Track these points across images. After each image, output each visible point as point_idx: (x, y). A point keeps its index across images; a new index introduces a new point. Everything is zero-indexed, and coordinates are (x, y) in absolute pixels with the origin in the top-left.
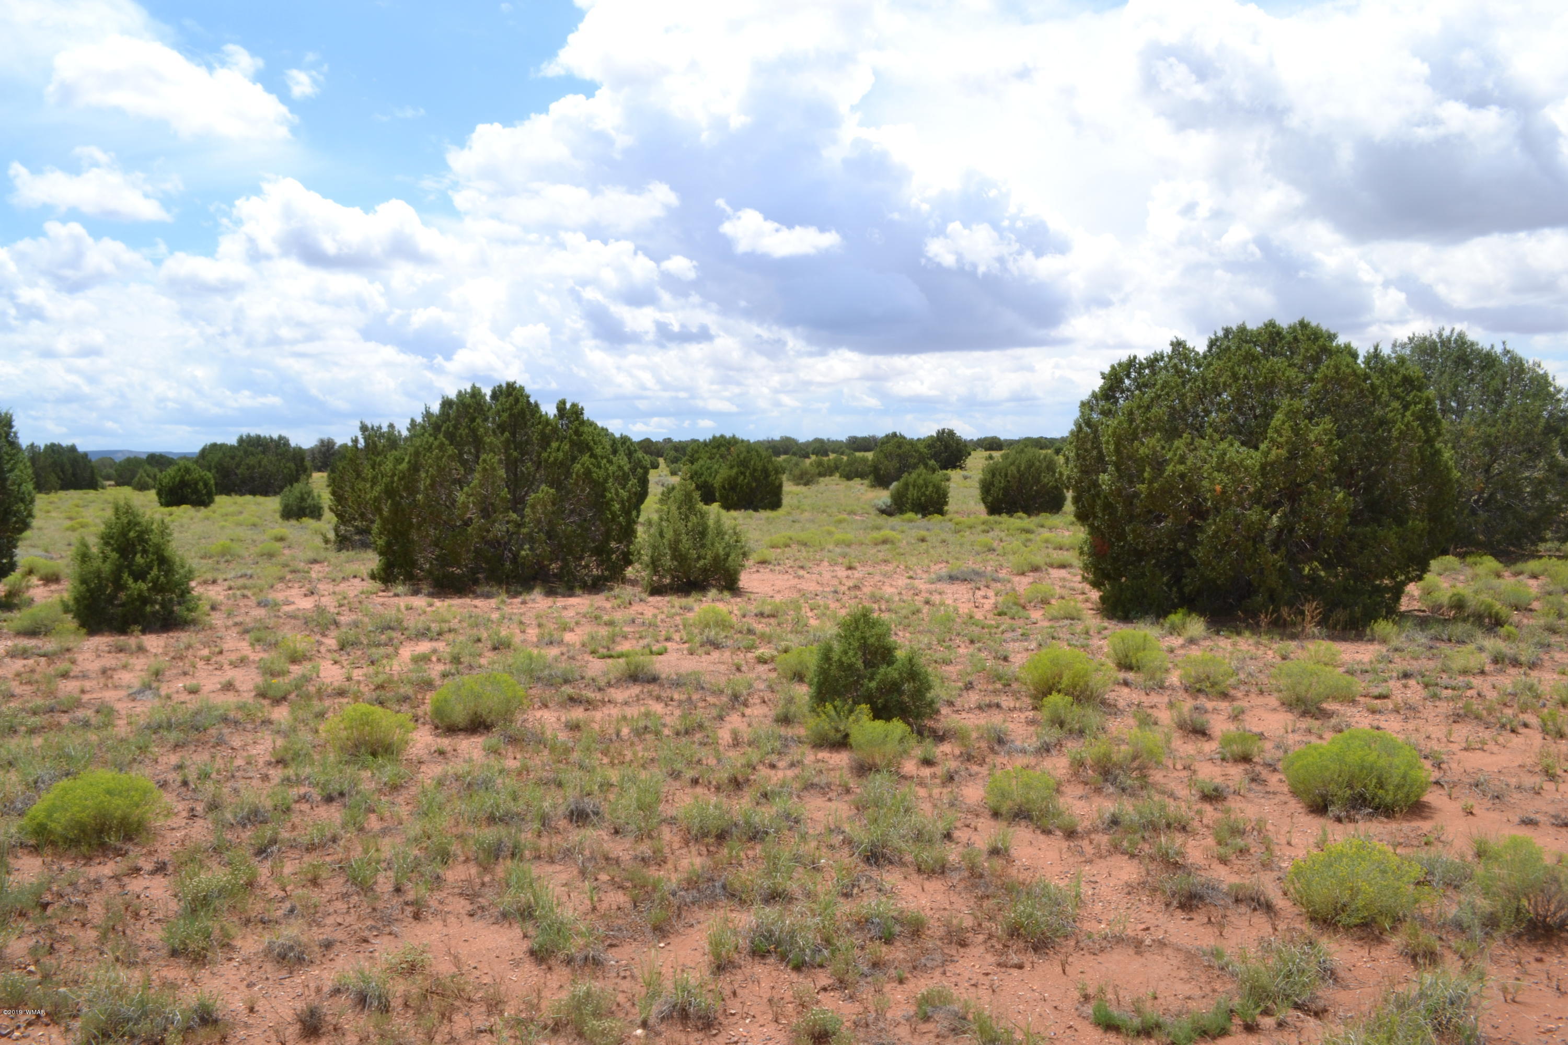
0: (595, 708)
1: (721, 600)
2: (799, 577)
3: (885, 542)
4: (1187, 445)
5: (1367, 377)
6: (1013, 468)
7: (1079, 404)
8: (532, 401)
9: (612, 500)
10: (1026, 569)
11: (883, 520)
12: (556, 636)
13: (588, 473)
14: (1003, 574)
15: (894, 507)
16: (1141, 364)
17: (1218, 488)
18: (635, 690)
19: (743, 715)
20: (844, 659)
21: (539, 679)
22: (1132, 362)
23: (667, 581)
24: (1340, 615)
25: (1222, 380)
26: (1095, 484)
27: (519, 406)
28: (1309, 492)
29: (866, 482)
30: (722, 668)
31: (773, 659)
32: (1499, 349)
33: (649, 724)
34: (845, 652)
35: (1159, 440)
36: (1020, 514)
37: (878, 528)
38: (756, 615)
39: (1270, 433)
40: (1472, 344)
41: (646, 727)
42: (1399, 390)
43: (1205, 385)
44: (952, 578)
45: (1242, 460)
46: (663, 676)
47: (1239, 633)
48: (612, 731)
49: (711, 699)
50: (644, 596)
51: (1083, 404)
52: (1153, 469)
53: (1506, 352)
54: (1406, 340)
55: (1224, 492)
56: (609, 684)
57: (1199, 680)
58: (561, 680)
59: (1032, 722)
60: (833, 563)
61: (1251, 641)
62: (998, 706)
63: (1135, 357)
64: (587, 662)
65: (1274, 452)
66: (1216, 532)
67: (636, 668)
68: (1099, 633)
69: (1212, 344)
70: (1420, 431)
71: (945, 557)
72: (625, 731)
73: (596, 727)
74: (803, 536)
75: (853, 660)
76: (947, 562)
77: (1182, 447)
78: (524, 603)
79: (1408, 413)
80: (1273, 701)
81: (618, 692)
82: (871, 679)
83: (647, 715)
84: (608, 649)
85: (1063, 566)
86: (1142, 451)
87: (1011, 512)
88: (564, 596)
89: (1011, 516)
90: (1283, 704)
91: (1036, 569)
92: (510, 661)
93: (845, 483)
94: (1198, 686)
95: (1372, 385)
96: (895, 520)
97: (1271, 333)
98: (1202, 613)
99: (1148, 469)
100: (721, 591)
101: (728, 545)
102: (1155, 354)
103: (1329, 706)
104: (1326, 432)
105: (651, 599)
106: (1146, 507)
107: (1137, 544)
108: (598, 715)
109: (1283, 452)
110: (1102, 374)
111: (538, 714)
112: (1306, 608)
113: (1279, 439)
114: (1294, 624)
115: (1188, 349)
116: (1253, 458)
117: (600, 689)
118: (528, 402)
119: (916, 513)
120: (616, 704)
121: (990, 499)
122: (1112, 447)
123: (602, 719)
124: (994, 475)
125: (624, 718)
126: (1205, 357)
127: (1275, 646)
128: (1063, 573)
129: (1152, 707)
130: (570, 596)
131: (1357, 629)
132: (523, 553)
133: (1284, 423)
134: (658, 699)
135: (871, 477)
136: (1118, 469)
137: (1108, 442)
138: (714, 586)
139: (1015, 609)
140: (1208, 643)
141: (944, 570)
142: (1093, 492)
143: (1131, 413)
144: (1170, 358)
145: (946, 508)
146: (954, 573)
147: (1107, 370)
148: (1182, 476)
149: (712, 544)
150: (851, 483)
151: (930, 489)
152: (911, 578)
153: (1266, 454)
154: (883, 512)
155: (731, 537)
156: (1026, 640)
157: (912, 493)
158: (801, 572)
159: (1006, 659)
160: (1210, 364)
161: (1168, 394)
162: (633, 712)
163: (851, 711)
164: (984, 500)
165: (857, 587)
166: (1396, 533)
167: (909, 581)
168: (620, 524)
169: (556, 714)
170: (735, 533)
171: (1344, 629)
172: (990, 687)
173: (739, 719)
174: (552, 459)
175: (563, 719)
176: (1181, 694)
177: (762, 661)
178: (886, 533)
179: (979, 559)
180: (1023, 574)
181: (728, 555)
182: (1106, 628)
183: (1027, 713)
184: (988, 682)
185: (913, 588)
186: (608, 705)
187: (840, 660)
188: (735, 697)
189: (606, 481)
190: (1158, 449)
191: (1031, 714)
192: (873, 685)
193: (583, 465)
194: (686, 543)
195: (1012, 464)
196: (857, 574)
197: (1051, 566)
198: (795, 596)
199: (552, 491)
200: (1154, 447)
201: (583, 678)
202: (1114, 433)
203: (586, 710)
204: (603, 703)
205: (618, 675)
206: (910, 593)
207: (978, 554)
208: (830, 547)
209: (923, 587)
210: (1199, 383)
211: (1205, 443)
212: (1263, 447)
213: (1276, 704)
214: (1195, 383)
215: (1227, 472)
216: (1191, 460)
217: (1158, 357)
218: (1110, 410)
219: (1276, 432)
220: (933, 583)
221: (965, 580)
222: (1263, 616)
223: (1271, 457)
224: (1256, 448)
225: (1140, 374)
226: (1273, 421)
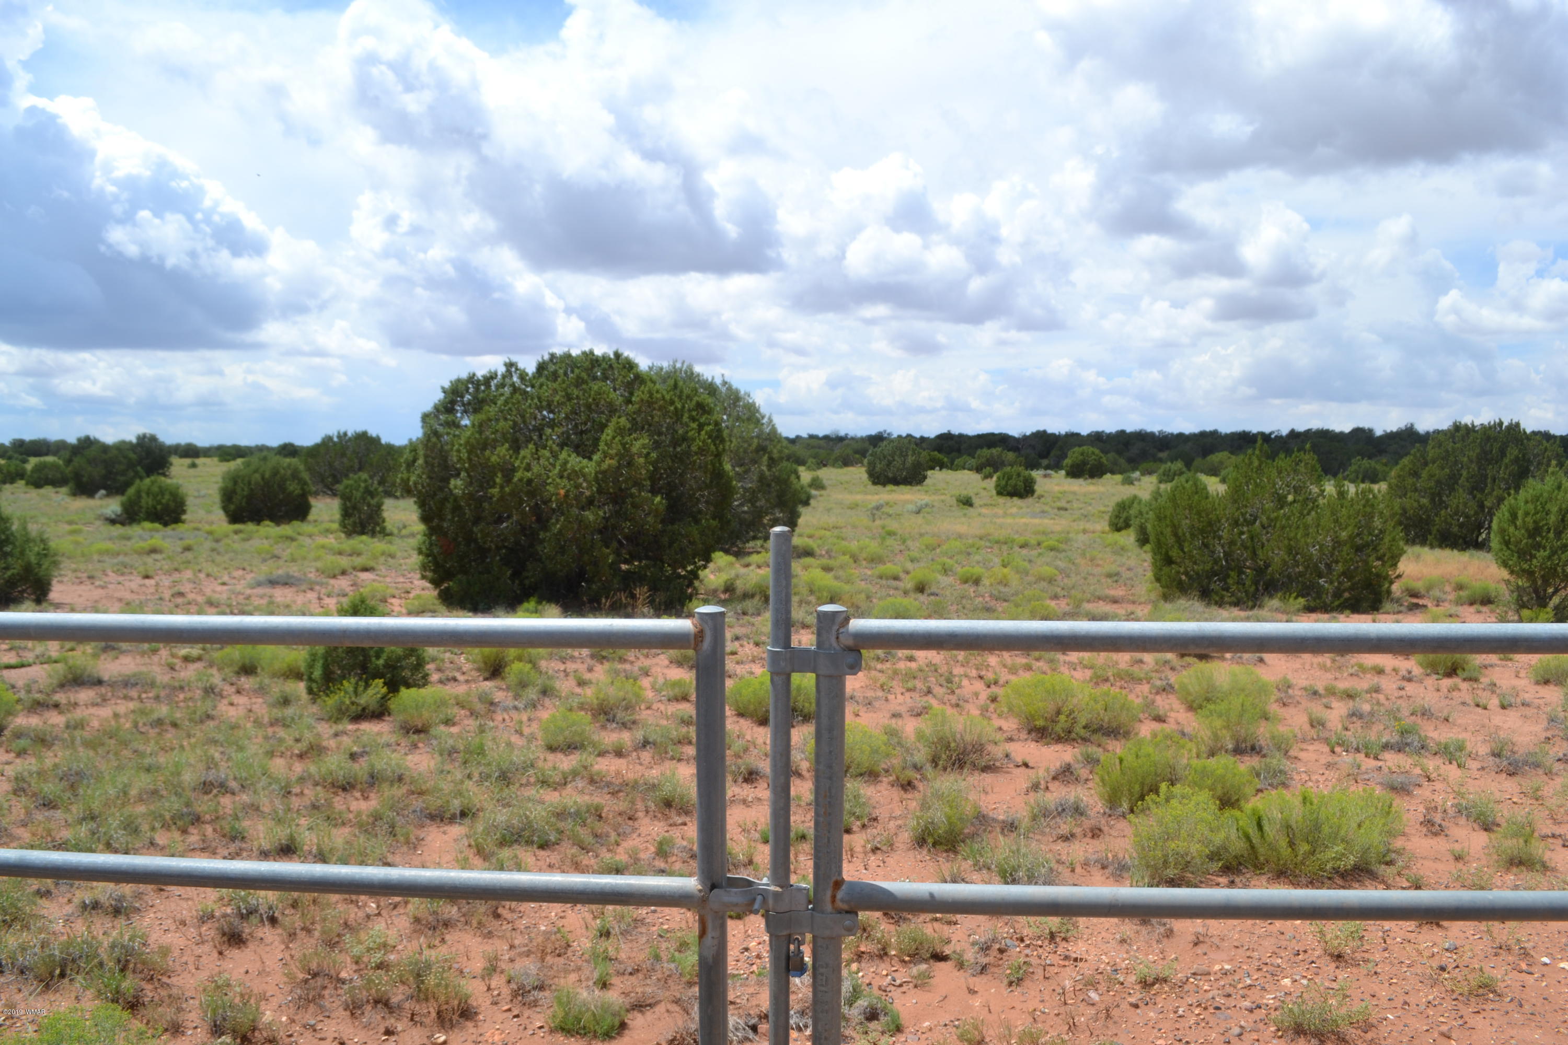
0: (67, 711)
3: (154, 551)
4: (532, 454)
5: (672, 402)
6: (257, 476)
7: (420, 415)
10: (337, 572)
11: (118, 530)
14: (314, 578)
15: (125, 516)
16: (478, 381)
17: (562, 492)
22: (472, 379)
24: (660, 597)
25: (556, 399)
26: (446, 490)
28: (632, 496)
29: (64, 490)
30: (152, 668)
32: (718, 381)
35: (508, 450)
36: (267, 522)
37: (129, 538)
39: (602, 446)
40: (698, 375)
42: (694, 413)
43: (540, 403)
44: (271, 583)
45: (579, 470)
46: (107, 678)
51: (425, 417)
52: (503, 475)
53: (725, 383)
55: (566, 496)
56: (55, 690)
60: (120, 573)
65: (606, 461)
66: (560, 530)
69: (541, 367)
70: (712, 447)
76: (245, 569)
77: (528, 456)
79: (703, 433)
81: (73, 695)
85: (365, 569)
86: (494, 459)
87: (257, 520)
89: (260, 524)
91: (344, 573)
93: (34, 493)
95: (676, 408)
96: (133, 530)
97: (592, 360)
98: (553, 602)
99: (499, 475)
101: (38, 553)
102: (490, 372)
104: (644, 446)
106: (495, 508)
107: (484, 543)
108: (81, 715)
109: (614, 462)
110: (443, 388)
112: (636, 593)
113: (609, 452)
114: (627, 606)
115: (520, 370)
116: (589, 467)
119: (153, 522)
120: (85, 705)
121: (232, 507)
122: (464, 455)
124: (235, 483)
126: (536, 377)
131: (675, 608)
133: (614, 438)
134: (126, 698)
135: (71, 484)
136: (469, 476)
137: (459, 451)
138: (27, 597)
142: (442, 496)
143: (481, 425)
144: (504, 377)
145: (185, 517)
146: (267, 578)
147: (447, 385)
148: (530, 482)
149: (21, 552)
150: (43, 491)
151: (167, 497)
152: (223, 584)
153: (599, 464)
154: (113, 522)
155: (39, 545)
157: (147, 502)
160: (541, 385)
163: (366, 686)
164: (225, 509)
167: (225, 587)
173: (233, 708)
178: (142, 542)
179: (272, 565)
180: (334, 577)
181: (39, 564)
185: (239, 593)
190: (507, 457)
191: (496, 683)
195: (256, 471)
196: (161, 582)
197: (353, 569)
200: (504, 457)
202: (467, 443)
204: (71, 706)
205: (54, 681)
206: (241, 597)
207: (264, 560)
208: (96, 557)
209: (248, 592)
210: (536, 401)
211: (547, 453)
212: (596, 457)
213: (667, 662)
214: (532, 399)
215: (569, 479)
216: (536, 469)
217: (492, 376)
218: (454, 422)
219: (606, 444)
220: (253, 588)
221: (286, 584)
222: (604, 600)
223: (604, 466)
224: (590, 459)
225: (477, 389)
226: (604, 437)
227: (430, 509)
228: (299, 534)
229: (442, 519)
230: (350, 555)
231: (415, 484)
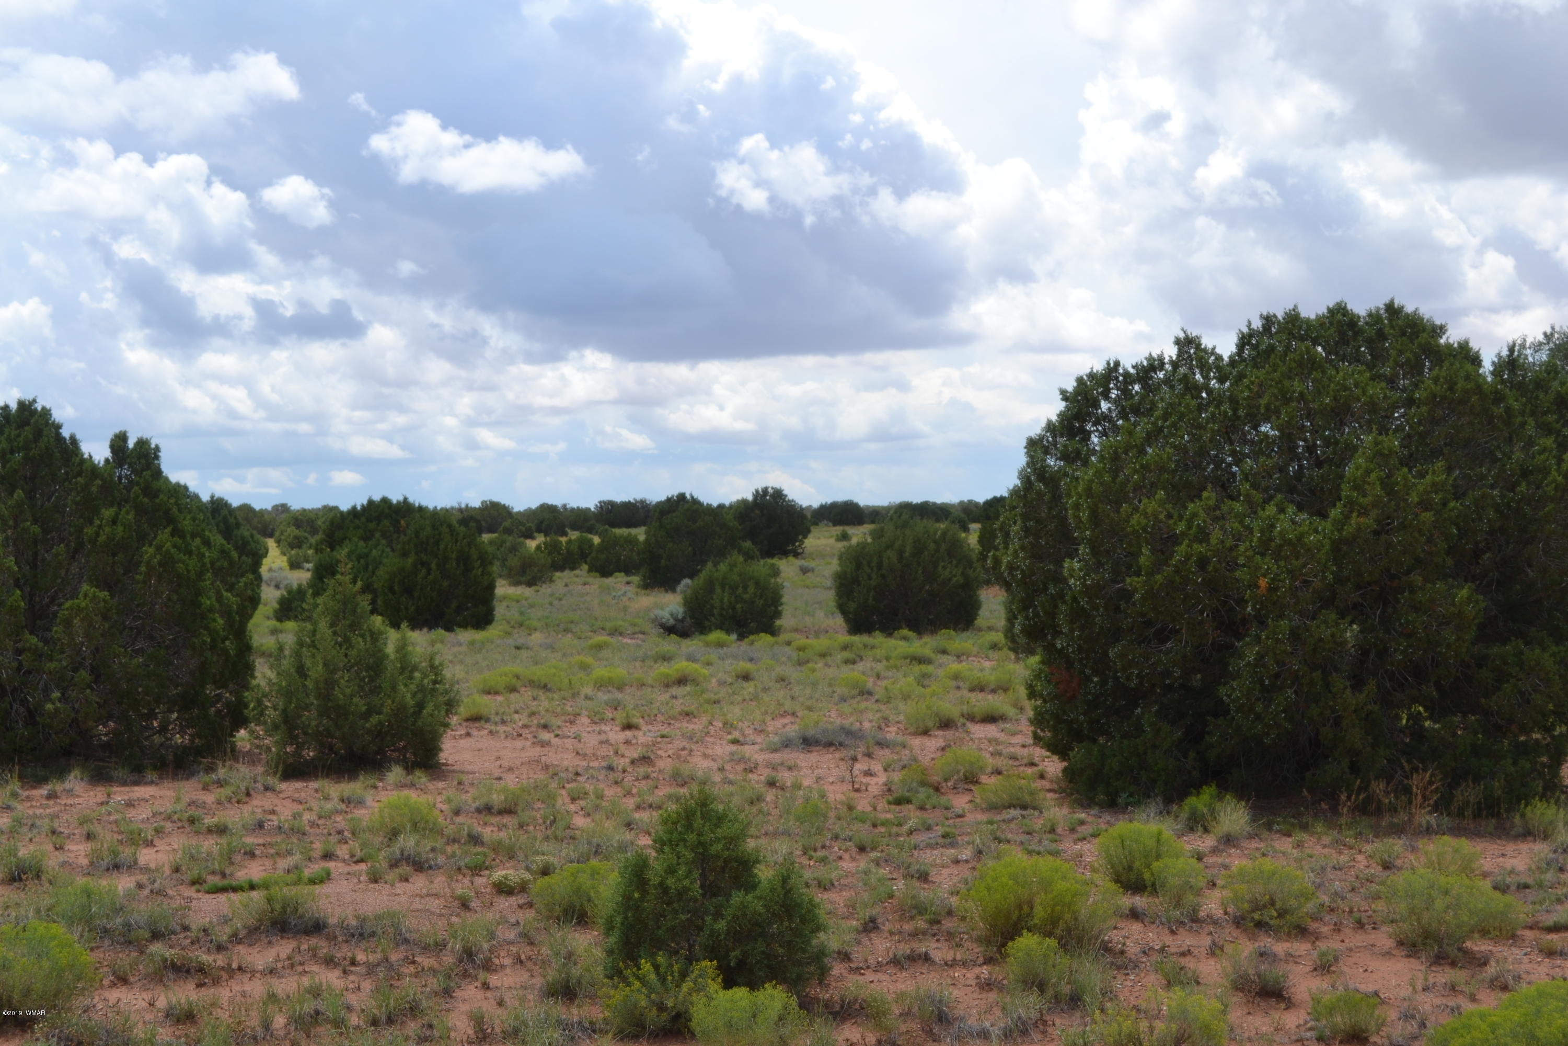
0: (216, 982)
1: (412, 785)
2: (544, 744)
3: (682, 681)
4: (1209, 510)
5: (1498, 398)
6: (891, 554)
7: (1024, 443)
8: (66, 433)
9: (211, 610)
10: (930, 724)
11: (670, 644)
12: (126, 853)
13: (168, 562)
14: (891, 733)
15: (689, 621)
16: (1127, 374)
17: (1263, 582)
18: (284, 948)
19: (486, 986)
20: (670, 881)
21: (106, 931)
22: (1112, 369)
23: (310, 754)
24: (1469, 793)
25: (1263, 402)
26: (1058, 579)
27: (42, 444)
28: (1412, 588)
29: (636, 579)
30: (434, 905)
31: (523, 888)
33: (322, 1008)
34: (671, 871)
35: (1162, 503)
36: (905, 632)
37: (666, 658)
38: (479, 811)
39: (1346, 490)
41: (317, 1012)
42: (1551, 418)
43: (1235, 410)
44: (808, 743)
45: (1300, 538)
46: (332, 921)
47: (1304, 827)
48: (254, 1021)
49: (426, 961)
50: (271, 781)
51: (1033, 444)
52: (1153, 551)
54: (1541, 338)
55: (1272, 589)
56: (235, 938)
57: (1257, 907)
58: (147, 935)
59: (986, 986)
60: (597, 719)
61: (1326, 840)
62: (926, 958)
63: (1117, 364)
64: (190, 899)
65: (1354, 519)
66: (1260, 657)
67: (284, 908)
68: (1073, 830)
69: (1244, 341)
71: (788, 705)
72: (279, 1021)
73: (224, 1015)
74: (538, 673)
75: (686, 883)
76: (794, 714)
77: (1202, 514)
78: (52, 796)
80: (1383, 939)
81: (254, 951)
82: (718, 915)
83: (315, 992)
84: (224, 875)
85: (991, 719)
86: (1136, 520)
87: (889, 629)
88: (124, 784)
89: (890, 635)
90: (1401, 943)
91: (946, 724)
92: (48, 901)
93: (597, 583)
94: (1256, 916)
95: (1508, 409)
96: (694, 645)
98: (1241, 794)
99: (1146, 551)
100: (409, 768)
101: (422, 689)
102: (1150, 358)
103: (1479, 946)
104: (1435, 486)
105: (284, 786)
106: (1143, 615)
107: (1128, 678)
108: (224, 994)
109: (1369, 522)
110: (1063, 392)
111: (114, 995)
112: (1416, 782)
113: (1361, 500)
114: (1394, 810)
115: (1205, 350)
116: (1319, 532)
117: (220, 948)
118: (58, 435)
119: (728, 632)
120: (253, 972)
121: (852, 606)
122: (1084, 515)
123: (231, 1001)
124: (859, 566)
125: (272, 997)
126: (1232, 362)
127: (1368, 848)
128: (991, 730)
129: (1183, 954)
130: (136, 783)
131: (1498, 815)
132: (49, 706)
133: (1368, 472)
134: (329, 962)
136: (1095, 552)
137: (1077, 507)
138: (397, 762)
139: (923, 793)
140: (1254, 844)
141: (793, 730)
142: (1052, 590)
143: (1115, 458)
144: (1175, 365)
145: (778, 623)
146: (811, 732)
147: (1070, 386)
148: (1203, 563)
149: (394, 688)
150: (609, 581)
151: (751, 589)
152: (735, 742)
153: (1340, 524)
154: (669, 630)
155: (425, 675)
156: (953, 845)
157: (720, 598)
158: (545, 736)
159: (924, 877)
160: (1241, 376)
161: (1174, 425)
162: (286, 986)
163: (684, 975)
164: (842, 609)
165: (645, 759)
166: (1553, 655)
167: (734, 748)
168: (225, 652)
169: (147, 996)
170: (432, 667)
171: (1477, 816)
172: (908, 927)
173: (480, 994)
174: (102, 538)
175: (162, 1003)
176: (1229, 932)
177: (503, 889)
178: (681, 666)
179: (846, 708)
180: (926, 732)
181: (420, 706)
182: (1082, 823)
183: (977, 970)
184: (902, 919)
185: (742, 760)
186: (238, 975)
187: (661, 884)
188: (469, 954)
189: (200, 575)
190: (1162, 517)
191: (985, 971)
192: (721, 925)
193: (159, 548)
194: (345, 687)
195: (890, 546)
196: (644, 736)
197: (971, 718)
198: (541, 776)
199: (104, 594)
200: (1155, 515)
201: (186, 928)
202: (1089, 492)
203: (200, 985)
204: (231, 972)
205: (251, 922)
206: (740, 768)
207: (843, 699)
208: (588, 690)
209: (760, 757)
210: (1226, 407)
211: (1238, 507)
212: (1335, 513)
213: (1389, 943)
214: (1218, 406)
215: (1277, 556)
216: (1216, 535)
217: (1155, 364)
218: (1078, 453)
219: (1356, 488)
220: (775, 750)
221: (830, 744)
222: (1343, 797)
223: (1349, 530)
224: (1324, 515)
225: (1126, 392)
226: (1349, 470)
227: (1036, 615)
228: (944, 652)
229: (1057, 633)
230: (994, 691)
231: (1011, 568)
